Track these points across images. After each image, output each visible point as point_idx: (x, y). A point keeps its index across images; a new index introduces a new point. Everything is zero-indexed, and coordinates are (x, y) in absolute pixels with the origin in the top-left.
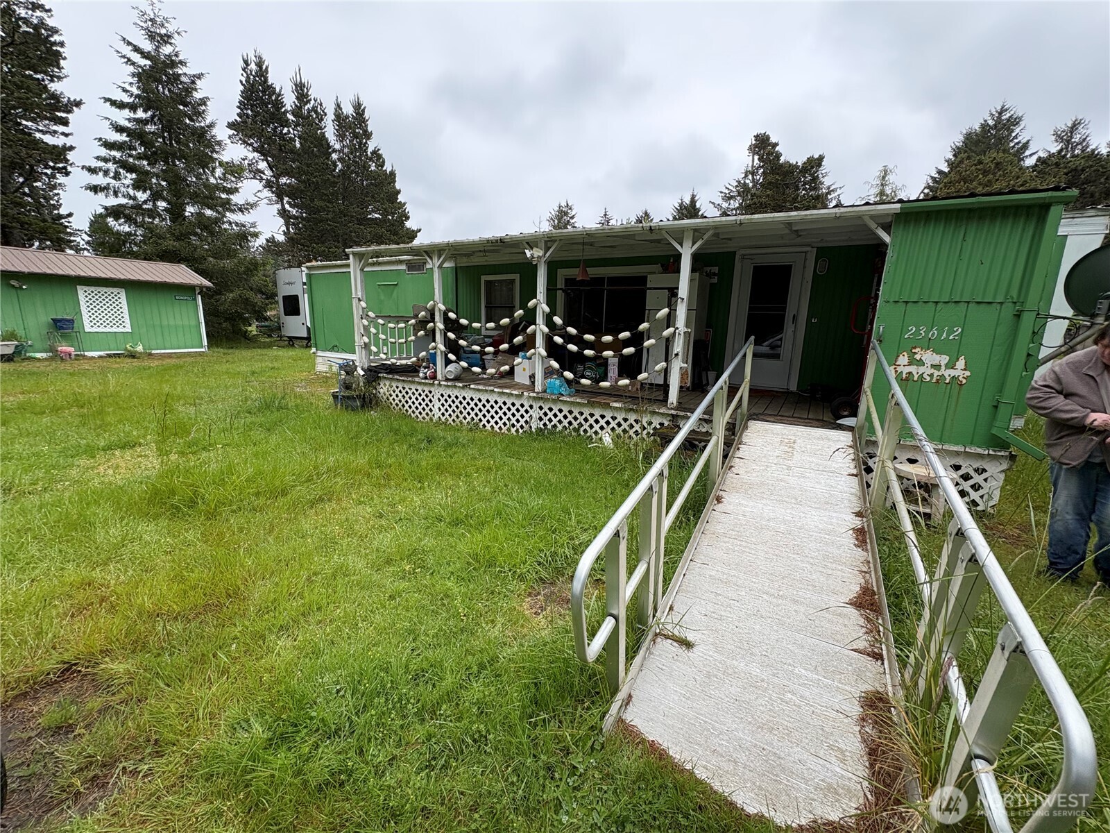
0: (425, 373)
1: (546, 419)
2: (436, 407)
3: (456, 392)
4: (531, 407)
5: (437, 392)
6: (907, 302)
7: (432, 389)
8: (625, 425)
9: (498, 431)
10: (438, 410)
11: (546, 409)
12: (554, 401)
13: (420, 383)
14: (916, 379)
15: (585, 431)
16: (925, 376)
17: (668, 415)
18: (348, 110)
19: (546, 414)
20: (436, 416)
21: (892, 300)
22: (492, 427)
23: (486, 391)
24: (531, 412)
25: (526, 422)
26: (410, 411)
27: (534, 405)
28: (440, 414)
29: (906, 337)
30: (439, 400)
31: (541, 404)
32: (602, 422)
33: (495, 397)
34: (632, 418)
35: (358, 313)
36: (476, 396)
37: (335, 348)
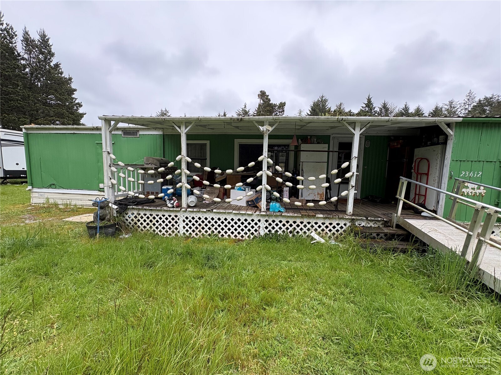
0: (173, 204)
1: (270, 228)
2: (181, 226)
3: (199, 215)
4: (259, 221)
5: (182, 216)
6: (461, 161)
7: (178, 214)
8: (323, 227)
9: (234, 238)
10: (182, 228)
11: (270, 221)
12: (276, 216)
13: (167, 211)
14: (466, 194)
15: (298, 232)
16: (469, 193)
17: (350, 219)
18: (35, 36)
19: (270, 224)
20: (182, 233)
21: (455, 160)
22: (229, 236)
23: (225, 213)
24: (259, 224)
25: (256, 231)
26: (157, 231)
27: (261, 219)
28: (184, 231)
29: (461, 176)
30: (184, 221)
31: (267, 218)
32: (309, 226)
33: (232, 216)
34: (327, 222)
35: (107, 163)
36: (216, 217)
37: (52, 186)
